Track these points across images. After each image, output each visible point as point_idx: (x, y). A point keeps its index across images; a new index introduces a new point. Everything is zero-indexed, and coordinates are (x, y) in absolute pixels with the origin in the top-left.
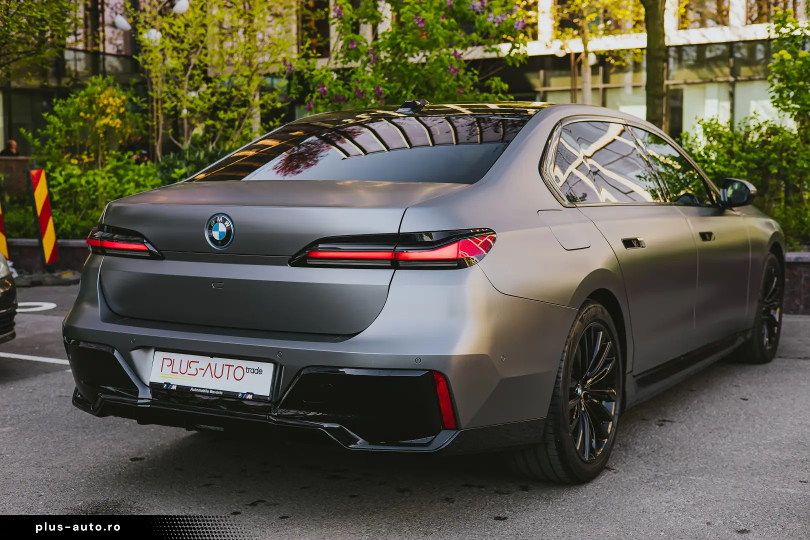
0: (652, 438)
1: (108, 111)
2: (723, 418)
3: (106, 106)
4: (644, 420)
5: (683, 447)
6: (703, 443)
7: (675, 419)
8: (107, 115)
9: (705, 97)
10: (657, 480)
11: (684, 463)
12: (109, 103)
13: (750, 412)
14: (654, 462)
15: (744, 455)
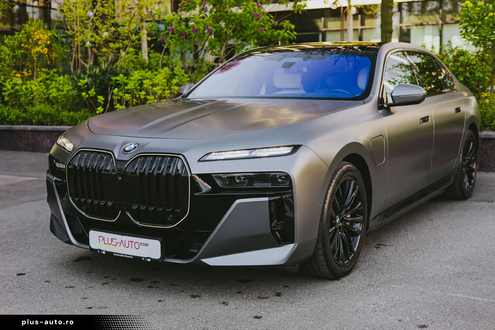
0: (370, 256)
1: (40, 43)
2: (419, 242)
3: (38, 40)
4: (367, 244)
5: (390, 263)
6: (404, 261)
7: (388, 243)
8: (39, 46)
9: (424, 34)
10: (369, 288)
11: (390, 275)
12: (40, 38)
13: (438, 238)
14: (369, 275)
15: (430, 269)
